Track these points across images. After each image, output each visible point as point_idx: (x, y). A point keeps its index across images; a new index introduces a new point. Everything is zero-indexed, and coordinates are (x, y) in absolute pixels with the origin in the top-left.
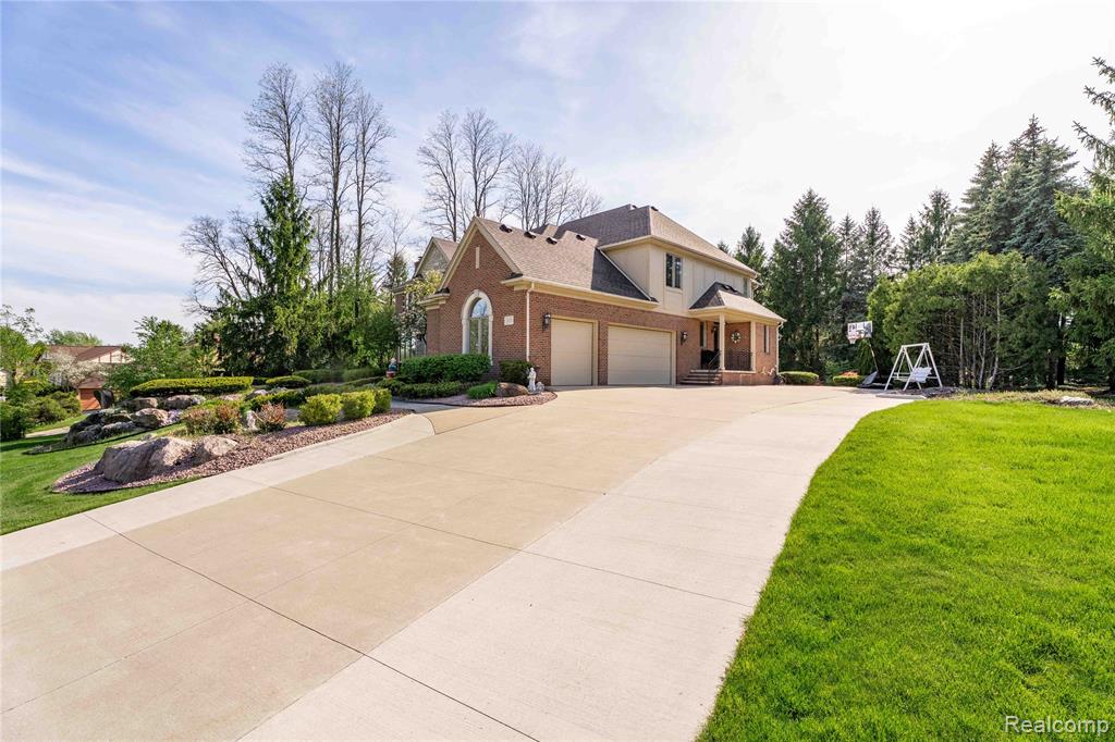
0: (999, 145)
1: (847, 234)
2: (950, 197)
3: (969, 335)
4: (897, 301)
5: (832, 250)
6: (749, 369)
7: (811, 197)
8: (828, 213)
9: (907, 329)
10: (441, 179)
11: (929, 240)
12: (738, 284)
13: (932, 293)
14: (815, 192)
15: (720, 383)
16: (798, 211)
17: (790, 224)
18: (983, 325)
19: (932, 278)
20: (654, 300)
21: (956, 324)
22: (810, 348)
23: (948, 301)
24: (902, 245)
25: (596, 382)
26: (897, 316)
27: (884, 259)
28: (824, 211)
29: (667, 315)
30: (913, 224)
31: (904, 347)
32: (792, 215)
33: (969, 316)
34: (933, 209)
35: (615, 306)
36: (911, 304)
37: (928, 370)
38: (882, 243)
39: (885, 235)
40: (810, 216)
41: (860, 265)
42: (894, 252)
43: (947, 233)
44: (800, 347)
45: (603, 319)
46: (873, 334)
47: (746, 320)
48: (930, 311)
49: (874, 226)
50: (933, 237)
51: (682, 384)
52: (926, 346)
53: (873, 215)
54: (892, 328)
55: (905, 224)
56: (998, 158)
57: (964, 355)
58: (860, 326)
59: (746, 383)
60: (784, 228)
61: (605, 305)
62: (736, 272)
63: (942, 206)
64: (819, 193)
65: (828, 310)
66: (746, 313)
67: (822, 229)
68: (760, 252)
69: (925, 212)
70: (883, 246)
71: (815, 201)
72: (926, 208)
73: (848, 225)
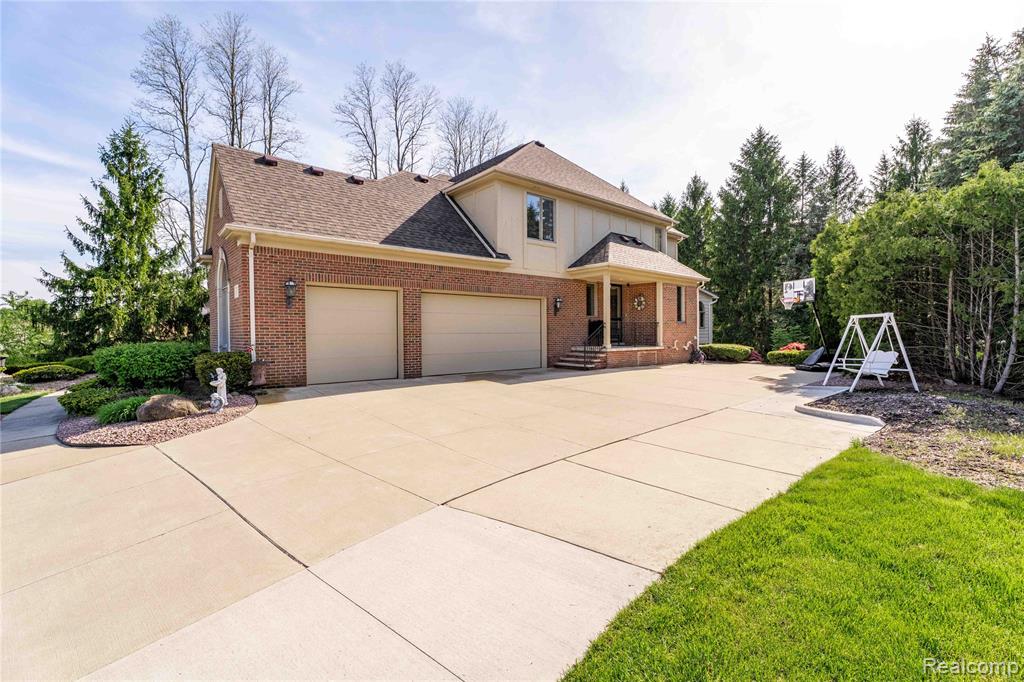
0: (996, 37)
1: (803, 176)
2: (931, 126)
3: (963, 297)
4: (849, 247)
5: (787, 195)
6: (654, 343)
7: (761, 135)
8: (780, 155)
9: (860, 290)
10: (362, 138)
11: (903, 180)
12: (648, 235)
13: (901, 232)
14: (766, 130)
15: (604, 366)
16: (746, 153)
17: (739, 169)
18: (987, 281)
19: (901, 212)
20: (506, 257)
21: (940, 280)
22: (758, 309)
23: (927, 244)
24: (872, 188)
25: (402, 373)
26: (848, 270)
27: (849, 205)
28: (775, 151)
29: (529, 277)
30: (885, 162)
31: (855, 318)
32: (740, 158)
33: (963, 269)
34: (909, 142)
35: (433, 267)
36: (868, 251)
37: (891, 357)
38: (847, 185)
39: (851, 176)
40: (760, 156)
41: (819, 213)
42: (861, 196)
43: (926, 169)
44: (746, 308)
45: (413, 286)
46: (816, 296)
47: (652, 280)
48: (898, 261)
49: (838, 168)
50: (909, 175)
51: (557, 367)
52: (888, 317)
53: (837, 154)
54: (840, 289)
55: (877, 162)
56: (996, 55)
57: (953, 331)
58: (799, 285)
59: (647, 363)
60: (731, 174)
61: (416, 265)
62: (644, 221)
63: (921, 138)
64: (770, 130)
65: (779, 265)
66: (649, 272)
67: (774, 173)
68: (707, 202)
69: (900, 146)
70: (849, 190)
71: (765, 140)
72: (901, 141)
73: (804, 165)
